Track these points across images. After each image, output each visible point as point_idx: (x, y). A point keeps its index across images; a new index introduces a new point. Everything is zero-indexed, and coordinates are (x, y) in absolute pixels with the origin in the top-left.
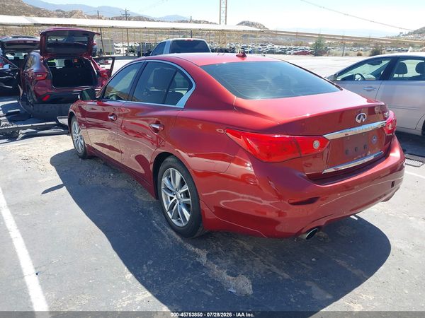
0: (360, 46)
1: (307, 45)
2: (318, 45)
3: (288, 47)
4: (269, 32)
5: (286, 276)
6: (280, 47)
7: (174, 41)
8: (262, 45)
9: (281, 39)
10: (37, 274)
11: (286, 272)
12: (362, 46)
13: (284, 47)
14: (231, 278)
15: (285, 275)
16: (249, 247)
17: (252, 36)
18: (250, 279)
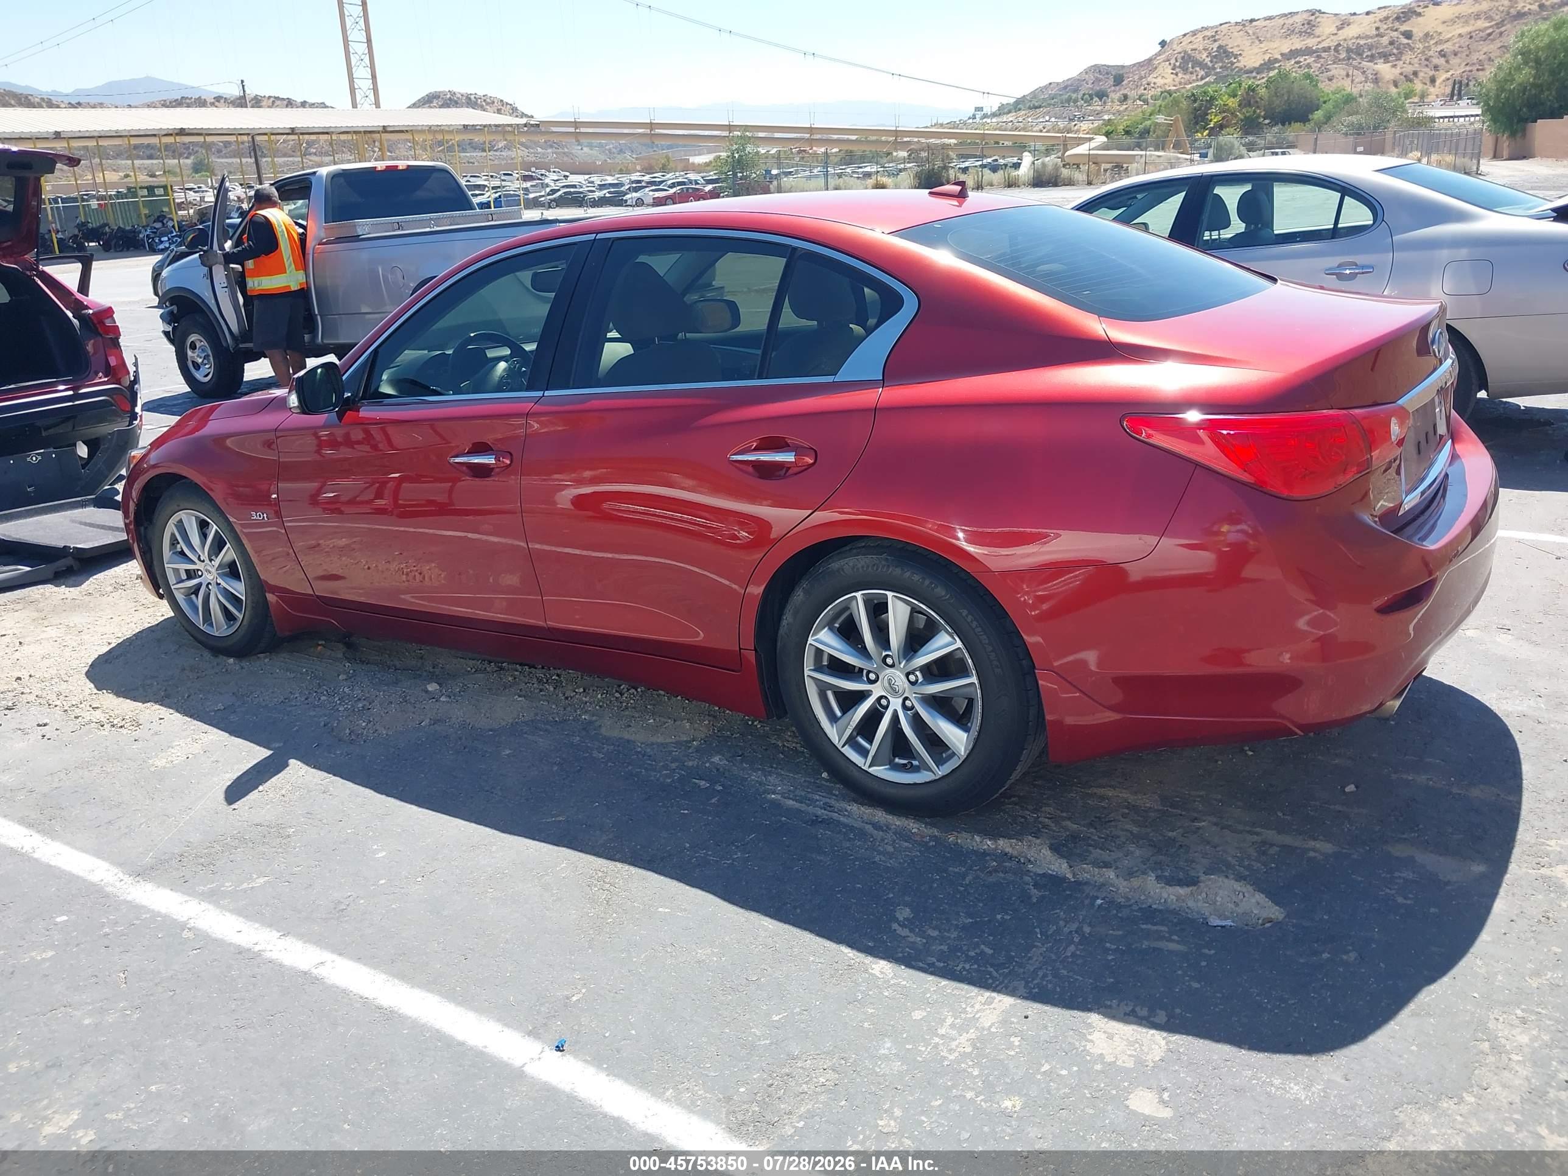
0: (863, 159)
1: (688, 167)
2: (739, 163)
3: (625, 179)
4: (536, 128)
5: (1327, 847)
6: (597, 180)
7: (335, 177)
8: (526, 178)
9: (583, 153)
10: (559, 1049)
11: (1315, 839)
12: (873, 159)
13: (610, 180)
14: (1182, 891)
15: (1318, 845)
16: (1149, 802)
17: (474, 147)
18: (1240, 878)
